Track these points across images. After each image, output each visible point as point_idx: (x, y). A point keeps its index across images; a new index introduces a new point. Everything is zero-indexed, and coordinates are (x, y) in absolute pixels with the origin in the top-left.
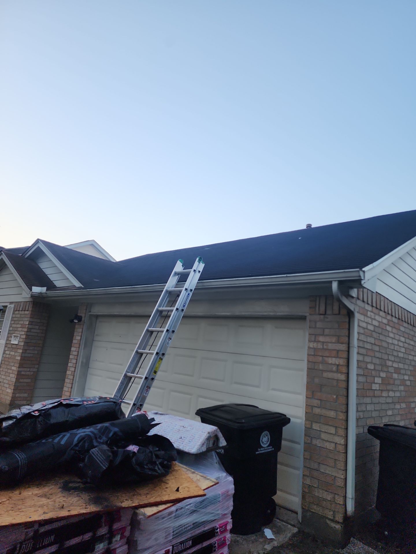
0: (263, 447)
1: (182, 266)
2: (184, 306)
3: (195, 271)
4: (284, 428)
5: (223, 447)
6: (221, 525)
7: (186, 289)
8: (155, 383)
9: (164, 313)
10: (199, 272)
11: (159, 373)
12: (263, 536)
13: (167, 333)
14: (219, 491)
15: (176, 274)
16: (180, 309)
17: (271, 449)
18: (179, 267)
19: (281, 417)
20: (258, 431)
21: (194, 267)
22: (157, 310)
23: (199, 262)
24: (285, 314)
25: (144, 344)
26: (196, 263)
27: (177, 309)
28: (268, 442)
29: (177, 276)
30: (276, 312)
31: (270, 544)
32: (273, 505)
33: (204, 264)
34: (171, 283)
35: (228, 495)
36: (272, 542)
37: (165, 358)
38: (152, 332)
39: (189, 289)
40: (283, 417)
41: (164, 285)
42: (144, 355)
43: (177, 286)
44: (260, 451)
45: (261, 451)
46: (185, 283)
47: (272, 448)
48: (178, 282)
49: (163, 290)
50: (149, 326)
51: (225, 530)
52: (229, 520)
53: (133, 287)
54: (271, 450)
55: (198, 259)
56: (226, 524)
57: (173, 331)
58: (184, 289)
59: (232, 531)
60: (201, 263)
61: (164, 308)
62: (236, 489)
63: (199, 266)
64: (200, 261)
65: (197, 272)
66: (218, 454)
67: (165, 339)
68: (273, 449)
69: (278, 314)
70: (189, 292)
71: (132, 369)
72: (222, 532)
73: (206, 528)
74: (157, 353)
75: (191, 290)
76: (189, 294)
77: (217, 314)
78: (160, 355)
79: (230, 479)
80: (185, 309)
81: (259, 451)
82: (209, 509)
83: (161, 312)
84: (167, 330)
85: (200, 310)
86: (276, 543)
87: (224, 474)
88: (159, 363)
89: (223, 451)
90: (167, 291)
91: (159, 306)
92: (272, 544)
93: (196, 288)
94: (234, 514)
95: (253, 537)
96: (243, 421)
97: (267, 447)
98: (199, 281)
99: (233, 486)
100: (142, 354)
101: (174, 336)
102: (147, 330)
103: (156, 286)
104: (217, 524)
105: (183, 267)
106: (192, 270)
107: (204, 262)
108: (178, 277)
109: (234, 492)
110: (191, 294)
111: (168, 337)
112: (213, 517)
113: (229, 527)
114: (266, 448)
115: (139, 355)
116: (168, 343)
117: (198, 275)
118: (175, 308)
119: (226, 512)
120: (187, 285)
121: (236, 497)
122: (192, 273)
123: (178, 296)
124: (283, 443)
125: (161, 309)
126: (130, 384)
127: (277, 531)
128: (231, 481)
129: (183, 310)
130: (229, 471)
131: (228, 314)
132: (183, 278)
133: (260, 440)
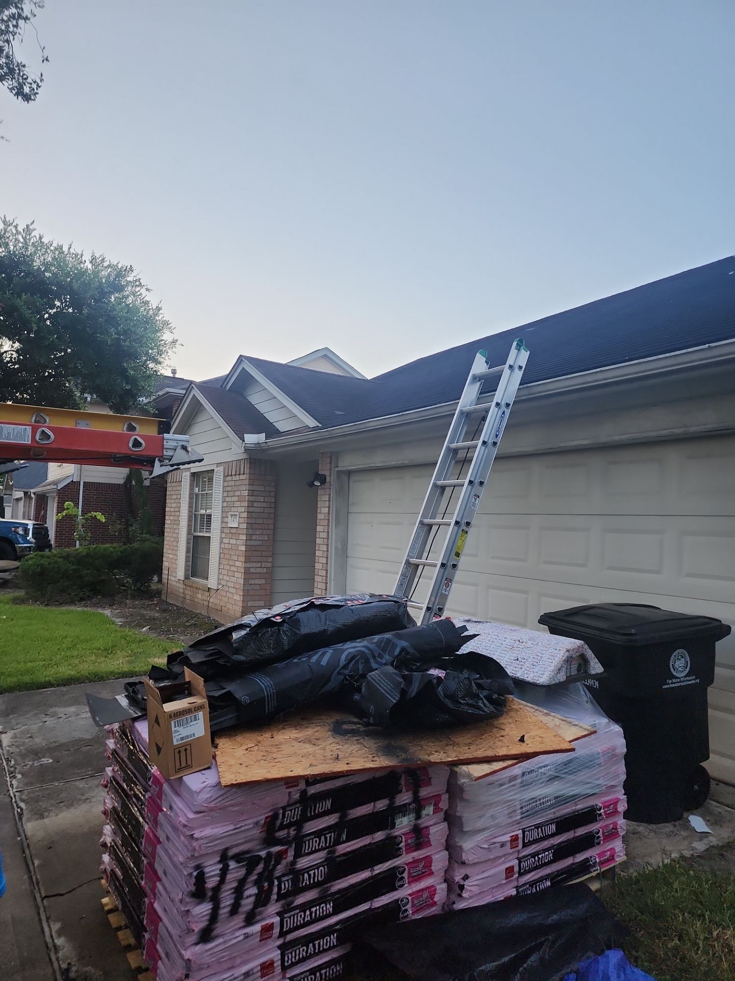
0: (677, 678)
1: (486, 362)
2: (497, 436)
3: (511, 367)
4: (718, 644)
5: (596, 677)
6: (607, 804)
7: (498, 404)
8: (459, 575)
9: (461, 455)
10: (520, 367)
11: (463, 558)
12: (687, 826)
13: (470, 487)
14: (596, 746)
15: (476, 378)
16: (490, 442)
17: (692, 680)
18: (480, 366)
19: (707, 623)
20: (665, 648)
21: (510, 361)
22: (448, 449)
23: (519, 350)
24: (709, 427)
25: (431, 510)
26: (513, 351)
27: (484, 443)
28: (686, 668)
29: (478, 384)
30: (687, 427)
31: (704, 841)
32: (704, 777)
33: (529, 352)
34: (469, 395)
35: (615, 756)
36: (707, 837)
37: (472, 531)
38: (443, 488)
39: (503, 404)
40: (717, 623)
41: (455, 403)
42: (434, 528)
43: (479, 400)
44: (670, 685)
45: (672, 683)
46: (495, 394)
47: (694, 680)
48: (480, 394)
49: (454, 414)
50: (438, 478)
51: (616, 812)
52: (621, 795)
53: (401, 414)
54: (693, 682)
55: (515, 344)
56: (616, 802)
57: (481, 483)
58: (494, 404)
59: (627, 815)
60: (523, 351)
61: (461, 444)
62: (628, 745)
63: (519, 357)
64: (520, 346)
65: (516, 370)
66: (590, 688)
67: (469, 497)
68: (698, 681)
69: (692, 429)
70: (503, 408)
71: (416, 552)
72: (609, 815)
73: (579, 807)
74: (457, 523)
75: (508, 405)
76: (504, 413)
77: (562, 445)
78: (464, 526)
79: (617, 729)
80: (499, 440)
81: (669, 684)
82: (582, 776)
83: (455, 451)
84: (471, 482)
85: (527, 441)
86: (714, 841)
87: (605, 720)
88: (463, 538)
89: (597, 684)
90: (462, 413)
91: (451, 442)
92: (705, 841)
93: (516, 399)
94: (627, 786)
95: (668, 827)
96: (633, 631)
97: (685, 677)
98: (521, 387)
99: (623, 741)
100: (430, 526)
101: (483, 492)
102: (435, 485)
103: (442, 408)
104: (598, 802)
105: (488, 364)
106: (507, 366)
107: (528, 347)
108: (481, 384)
109: (625, 750)
110: (508, 412)
111: (473, 494)
112: (590, 789)
113: (622, 807)
114: (682, 679)
115: (425, 529)
116: (474, 504)
117: (518, 375)
118: (481, 442)
119: (613, 783)
120: (498, 396)
121: (629, 759)
122: (506, 372)
123: (484, 419)
124: (717, 670)
125: (454, 445)
126: (416, 580)
127: (714, 821)
128: (617, 732)
129: (495, 444)
130: (614, 715)
131: (585, 442)
132: (489, 385)
133: (669, 665)
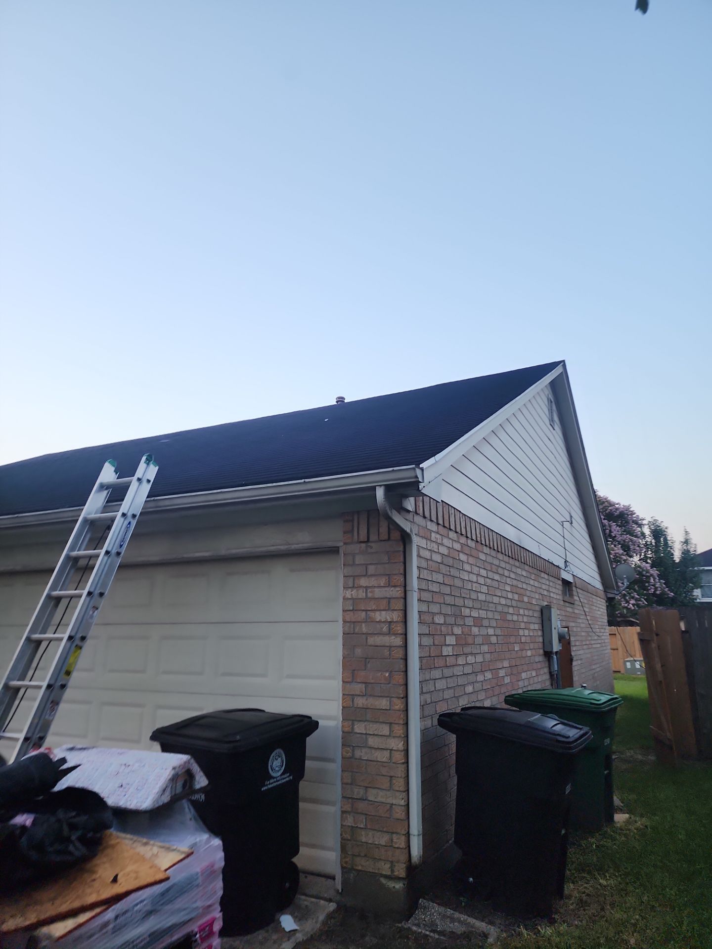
0: (274, 778)
1: (115, 471)
2: (121, 546)
3: (139, 480)
4: (307, 738)
5: (202, 790)
6: (202, 927)
7: (124, 515)
8: (68, 694)
9: (82, 563)
10: (149, 481)
11: (75, 675)
12: (279, 929)
13: (88, 599)
14: (196, 866)
15: (102, 487)
16: (114, 551)
17: (287, 778)
18: (108, 474)
19: (302, 721)
20: (263, 753)
21: (139, 473)
22: (68, 557)
23: (148, 464)
24: (306, 545)
25: (42, 624)
26: (142, 465)
27: (107, 553)
28: (282, 767)
29: (105, 492)
30: (289, 544)
31: (291, 941)
32: (295, 870)
33: (157, 468)
34: (94, 505)
35: (213, 872)
36: (295, 934)
37: (88, 645)
38: (58, 599)
39: (130, 514)
40: (306, 720)
41: (79, 509)
42: (44, 645)
43: (105, 509)
44: (270, 785)
45: (270, 784)
46: (121, 504)
47: (289, 776)
48: (107, 502)
49: (78, 520)
50: (53, 588)
51: (211, 933)
52: (217, 914)
53: (16, 515)
54: (288, 779)
55: (144, 458)
56: (211, 923)
57: (101, 594)
58: (120, 514)
59: (223, 933)
60: (152, 466)
61: (82, 553)
62: (227, 858)
63: (148, 471)
64: (149, 461)
65: (145, 482)
66: (195, 804)
67: (87, 608)
68: (291, 777)
69: (293, 547)
70: (129, 519)
71: (20, 670)
72: (203, 939)
73: (175, 938)
74: (70, 638)
75: (134, 516)
76: (129, 523)
77: (185, 556)
78: (77, 641)
79: (217, 842)
80: (123, 550)
81: (267, 785)
82: (179, 904)
83: (76, 559)
84: (89, 593)
85: (154, 551)
86: (300, 937)
87: (205, 836)
88: (76, 654)
89: (203, 797)
90: (85, 520)
91: (72, 549)
92: (293, 940)
93: (143, 510)
94: (224, 902)
95: (260, 935)
96: (238, 737)
97: (282, 775)
98: (148, 499)
99: (221, 854)
100: (39, 643)
101: (103, 603)
102: (49, 597)
103: (65, 513)
104: (195, 927)
105: (116, 474)
106: (135, 478)
107: (157, 463)
108: (108, 493)
109: (223, 864)
110: (134, 523)
111: (91, 605)
112: (187, 914)
113: (217, 927)
114: (278, 779)
115: (33, 645)
116: (92, 617)
117: (146, 488)
118: (103, 551)
119: (209, 903)
120: (125, 506)
121: (229, 873)
122: (134, 485)
123: (109, 528)
124: (308, 763)
125: (75, 553)
126: (17, 702)
127: (299, 918)
128: (219, 844)
129: (118, 554)
130: (214, 830)
131: (206, 554)
132: (117, 494)
133: (268, 766)
